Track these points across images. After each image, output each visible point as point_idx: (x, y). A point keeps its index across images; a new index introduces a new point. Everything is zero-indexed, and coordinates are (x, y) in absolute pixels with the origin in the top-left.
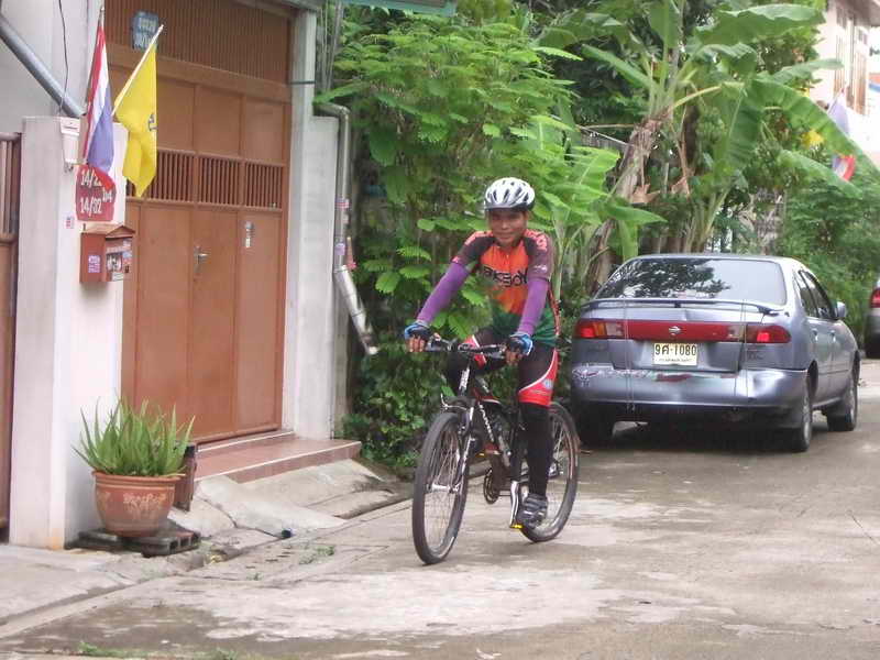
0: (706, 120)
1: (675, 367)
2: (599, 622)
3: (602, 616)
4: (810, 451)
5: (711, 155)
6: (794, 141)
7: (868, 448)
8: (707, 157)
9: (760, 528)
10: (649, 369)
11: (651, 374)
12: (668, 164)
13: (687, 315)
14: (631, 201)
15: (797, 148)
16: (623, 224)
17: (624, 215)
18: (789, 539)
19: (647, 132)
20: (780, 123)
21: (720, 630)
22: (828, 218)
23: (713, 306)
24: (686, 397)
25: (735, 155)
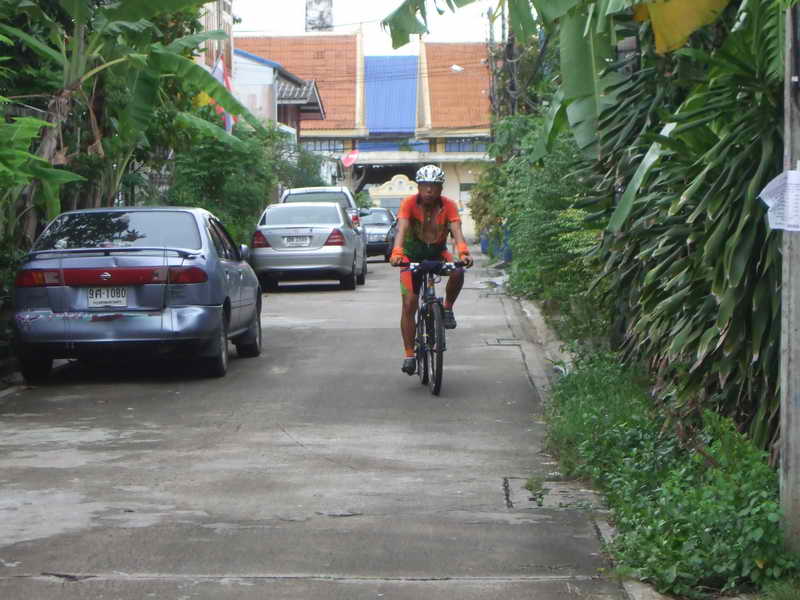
0: (115, 88)
1: (108, 309)
2: (95, 530)
3: (96, 524)
4: (228, 375)
5: (117, 117)
6: (186, 104)
7: (276, 370)
8: (113, 120)
9: (206, 443)
10: (84, 311)
11: (86, 315)
12: (79, 129)
13: (116, 261)
14: (53, 163)
15: (188, 110)
16: (46, 184)
17: (47, 176)
18: (234, 451)
19: (64, 100)
20: (174, 88)
21: (199, 529)
22: (211, 171)
23: (139, 253)
24: (119, 334)
25: (137, 119)
